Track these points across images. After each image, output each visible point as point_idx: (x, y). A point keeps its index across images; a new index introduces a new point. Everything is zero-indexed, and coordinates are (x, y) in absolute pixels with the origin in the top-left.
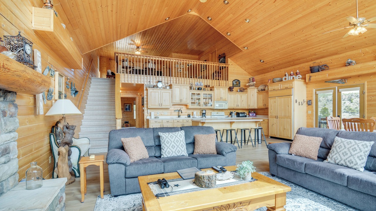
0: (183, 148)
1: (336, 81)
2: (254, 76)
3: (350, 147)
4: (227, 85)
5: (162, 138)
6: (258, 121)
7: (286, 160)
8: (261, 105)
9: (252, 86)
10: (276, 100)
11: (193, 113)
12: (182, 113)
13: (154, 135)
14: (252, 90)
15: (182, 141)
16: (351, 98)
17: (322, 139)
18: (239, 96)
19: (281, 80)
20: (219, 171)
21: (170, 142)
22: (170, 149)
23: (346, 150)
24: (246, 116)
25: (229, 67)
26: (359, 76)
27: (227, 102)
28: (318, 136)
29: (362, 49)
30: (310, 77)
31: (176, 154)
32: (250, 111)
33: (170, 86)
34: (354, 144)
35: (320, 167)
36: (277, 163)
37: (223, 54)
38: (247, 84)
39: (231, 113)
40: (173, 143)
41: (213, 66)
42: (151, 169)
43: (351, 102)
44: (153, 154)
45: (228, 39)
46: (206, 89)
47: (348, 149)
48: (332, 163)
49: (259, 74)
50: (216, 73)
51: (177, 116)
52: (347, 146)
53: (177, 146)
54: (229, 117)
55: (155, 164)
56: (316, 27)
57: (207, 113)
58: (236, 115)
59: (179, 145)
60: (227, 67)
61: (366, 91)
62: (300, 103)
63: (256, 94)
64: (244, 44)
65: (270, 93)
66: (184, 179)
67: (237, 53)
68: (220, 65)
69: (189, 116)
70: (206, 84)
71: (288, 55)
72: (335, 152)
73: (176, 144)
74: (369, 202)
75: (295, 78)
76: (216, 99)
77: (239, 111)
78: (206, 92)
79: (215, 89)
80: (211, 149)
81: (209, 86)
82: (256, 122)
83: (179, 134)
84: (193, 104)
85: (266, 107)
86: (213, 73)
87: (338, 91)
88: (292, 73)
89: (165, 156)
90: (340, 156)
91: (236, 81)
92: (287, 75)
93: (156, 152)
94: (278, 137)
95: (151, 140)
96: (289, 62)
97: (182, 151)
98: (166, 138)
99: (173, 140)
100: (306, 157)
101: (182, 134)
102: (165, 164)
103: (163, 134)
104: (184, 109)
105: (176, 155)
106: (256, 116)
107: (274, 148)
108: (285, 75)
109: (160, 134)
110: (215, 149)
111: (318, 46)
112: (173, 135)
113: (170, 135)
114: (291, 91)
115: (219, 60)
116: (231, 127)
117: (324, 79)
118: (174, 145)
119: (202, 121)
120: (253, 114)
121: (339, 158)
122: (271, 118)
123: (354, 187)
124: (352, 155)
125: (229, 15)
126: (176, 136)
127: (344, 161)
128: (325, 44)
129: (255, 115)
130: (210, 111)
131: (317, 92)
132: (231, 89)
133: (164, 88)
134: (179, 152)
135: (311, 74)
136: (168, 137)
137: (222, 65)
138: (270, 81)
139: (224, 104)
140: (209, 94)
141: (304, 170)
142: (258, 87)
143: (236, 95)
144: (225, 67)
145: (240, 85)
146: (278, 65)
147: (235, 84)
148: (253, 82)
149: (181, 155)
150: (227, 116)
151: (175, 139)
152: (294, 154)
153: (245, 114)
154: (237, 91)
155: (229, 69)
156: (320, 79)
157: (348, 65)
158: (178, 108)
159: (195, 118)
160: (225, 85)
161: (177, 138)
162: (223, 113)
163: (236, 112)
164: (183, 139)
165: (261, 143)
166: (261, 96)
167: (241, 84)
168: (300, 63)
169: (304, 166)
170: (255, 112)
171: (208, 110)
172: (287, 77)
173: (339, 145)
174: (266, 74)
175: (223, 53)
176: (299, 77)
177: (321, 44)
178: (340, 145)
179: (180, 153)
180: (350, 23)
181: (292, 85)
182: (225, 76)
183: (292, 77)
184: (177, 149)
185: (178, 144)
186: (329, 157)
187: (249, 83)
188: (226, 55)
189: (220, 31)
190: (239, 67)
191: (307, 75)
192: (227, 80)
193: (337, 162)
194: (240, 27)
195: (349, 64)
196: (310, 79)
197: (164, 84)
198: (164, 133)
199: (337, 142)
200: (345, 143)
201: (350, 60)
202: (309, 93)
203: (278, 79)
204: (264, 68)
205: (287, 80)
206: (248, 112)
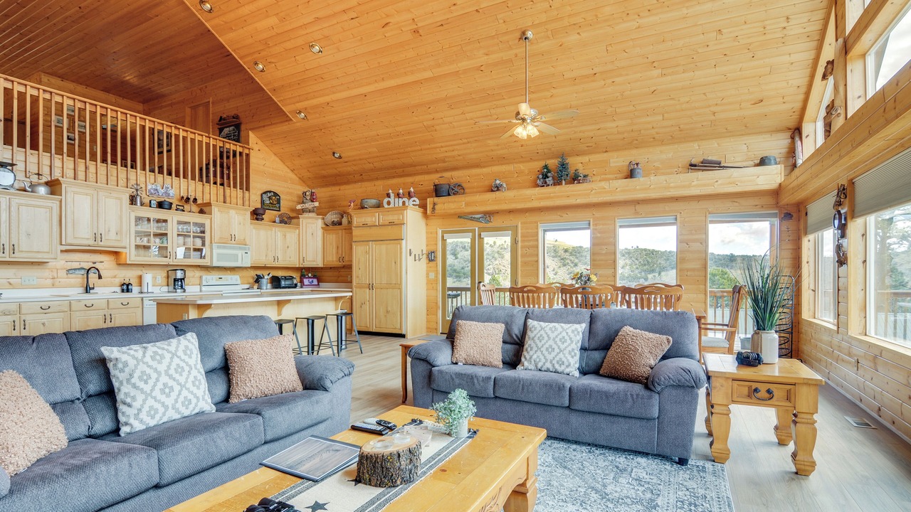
0: (198, 388)
1: (476, 216)
2: (314, 188)
3: (557, 337)
4: (247, 203)
5: (120, 366)
6: (341, 297)
7: (454, 377)
8: (333, 259)
9: (310, 212)
10: (369, 248)
11: (140, 277)
12: (100, 277)
13: (76, 357)
14: (310, 221)
15: (196, 368)
16: (455, 250)
17: (503, 325)
18: (279, 235)
19: (379, 206)
20: (380, 431)
21: (154, 376)
22: (155, 398)
23: (551, 342)
24: (296, 286)
25: (252, 154)
26: (510, 212)
27: (249, 249)
28: (497, 322)
29: (516, 165)
30: (435, 204)
31: (178, 411)
32: (305, 272)
33: (54, 186)
34: (561, 330)
35: (523, 380)
36: (434, 386)
37: (234, 118)
38: (299, 207)
39: (258, 279)
40: (164, 379)
41: (208, 144)
42: (113, 485)
43: (456, 258)
44: (83, 430)
45: (257, 79)
46: (187, 207)
47: (554, 339)
48: (531, 370)
49: (327, 185)
50: (215, 166)
51: (81, 290)
52: (552, 336)
53: (180, 384)
54: (252, 288)
55: (126, 461)
56: (453, 107)
57: (189, 278)
58: (271, 283)
59: (186, 382)
60: (248, 155)
61: (519, 239)
62: (417, 258)
63: (320, 232)
64: (300, 104)
65: (356, 232)
66: (316, 481)
67: (277, 123)
68: (227, 146)
69: (125, 287)
70: (184, 194)
71: (395, 152)
72: (535, 349)
73: (174, 379)
74: (602, 426)
75: (407, 204)
76: (216, 238)
77: (280, 274)
78: (185, 217)
79: (215, 209)
80: (285, 378)
81: (195, 200)
82: (336, 299)
83: (182, 347)
84: (142, 252)
85: (344, 264)
86: (208, 165)
87: (480, 235)
88: (401, 191)
89: (138, 426)
90: (543, 355)
91: (269, 195)
92: (392, 195)
93: (93, 420)
94: (374, 331)
95: (68, 379)
96: (394, 167)
97: (198, 398)
98: (138, 364)
99: (162, 368)
100: (483, 365)
101: (191, 346)
102: (162, 452)
103: (124, 353)
104: (106, 264)
105: (177, 416)
106: (318, 285)
107: (425, 353)
108: (388, 196)
109: (108, 352)
110: (296, 377)
111: (452, 145)
112: (160, 352)
113: (149, 353)
114: (401, 231)
115: (221, 130)
116: (279, 314)
117: (459, 211)
118: (171, 383)
119: (200, 302)
120: (311, 280)
121: (542, 357)
122: (358, 290)
123: (579, 405)
124: (561, 351)
125: (267, 17)
126: (174, 355)
127: (551, 362)
128: (463, 144)
129: (315, 282)
130: (198, 273)
131: (446, 236)
132: (257, 215)
133: (25, 190)
134: (187, 402)
135: (436, 199)
136: (145, 360)
137: (233, 147)
138: (352, 204)
139: (240, 253)
140: (196, 224)
141: (492, 392)
142: (326, 215)
143: (272, 230)
144: (241, 154)
145: (279, 207)
146: (372, 170)
147: (268, 202)
148: (312, 201)
149: (194, 413)
150: (247, 286)
151: (170, 364)
152: (461, 362)
153: (295, 282)
154: (274, 222)
155: (252, 160)
156: (452, 211)
157: (496, 189)
158: (86, 261)
159: (148, 292)
160: (240, 202)
161: (176, 360)
162: (235, 278)
163: (271, 275)
164: (196, 361)
165: (346, 348)
166: (333, 238)
167: (281, 204)
168: (415, 174)
169: (492, 383)
170: (315, 275)
171: (191, 269)
172: (392, 200)
173: (539, 335)
174: (342, 187)
175: (232, 113)
176: (414, 203)
177: (454, 143)
178: (541, 335)
179: (191, 407)
180: (518, 113)
181: (403, 217)
182: (241, 177)
183: (401, 200)
184: (180, 394)
185: (182, 380)
186: (526, 358)
187: (303, 203)
188: (243, 120)
189: (234, 51)
190: (277, 159)
191: (428, 199)
192: (248, 189)
193: (539, 366)
194: (294, 59)
195: (498, 188)
196: (434, 209)
197: (21, 176)
198: (124, 349)
199: (533, 329)
200: (547, 329)
201: (498, 182)
202: (431, 238)
203: (373, 202)
204: (339, 172)
205: (392, 205)
206: (299, 275)
